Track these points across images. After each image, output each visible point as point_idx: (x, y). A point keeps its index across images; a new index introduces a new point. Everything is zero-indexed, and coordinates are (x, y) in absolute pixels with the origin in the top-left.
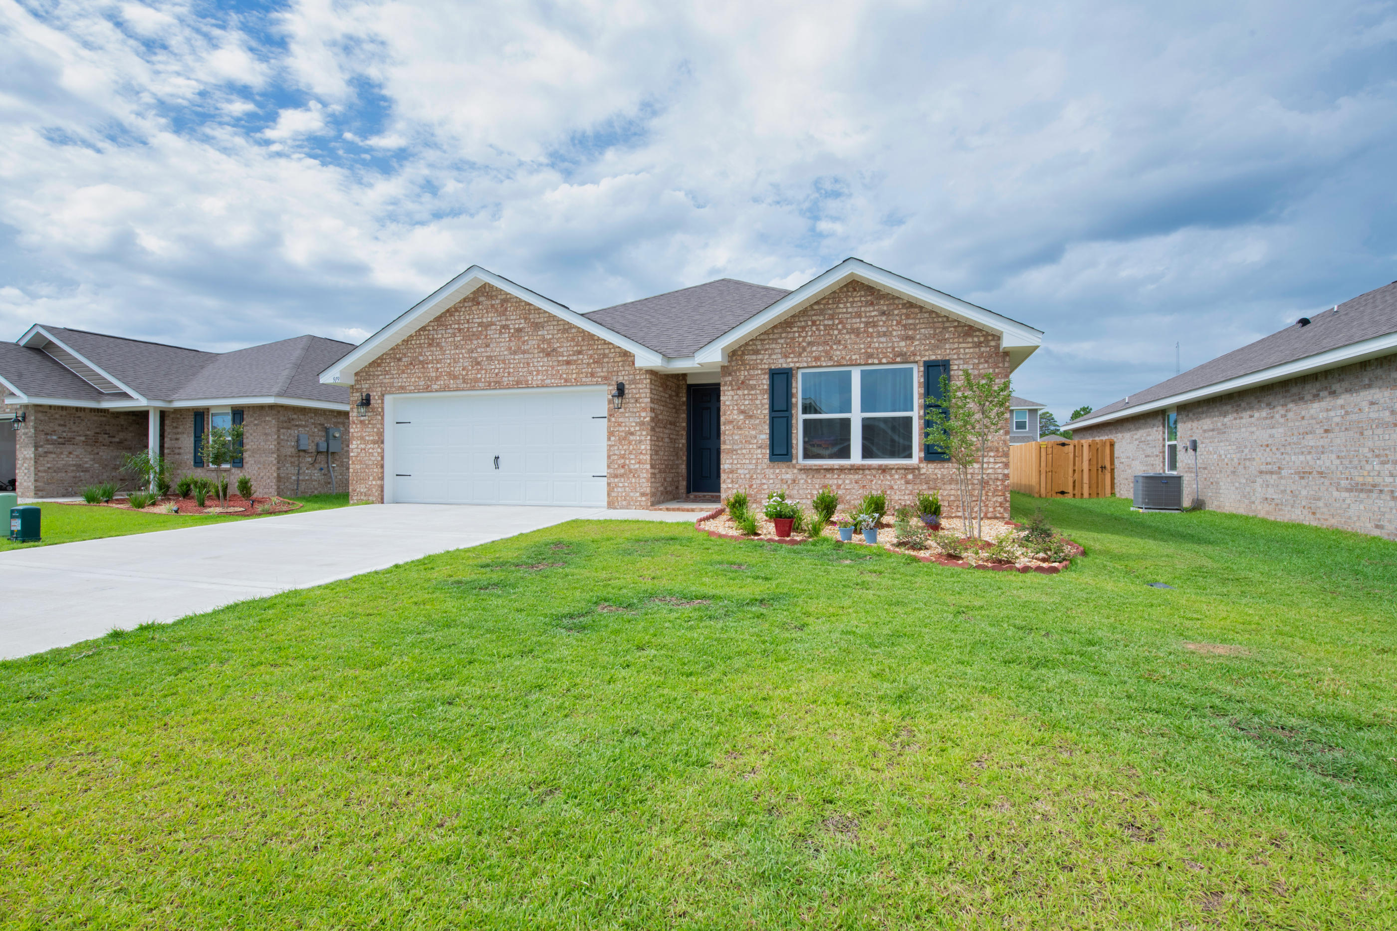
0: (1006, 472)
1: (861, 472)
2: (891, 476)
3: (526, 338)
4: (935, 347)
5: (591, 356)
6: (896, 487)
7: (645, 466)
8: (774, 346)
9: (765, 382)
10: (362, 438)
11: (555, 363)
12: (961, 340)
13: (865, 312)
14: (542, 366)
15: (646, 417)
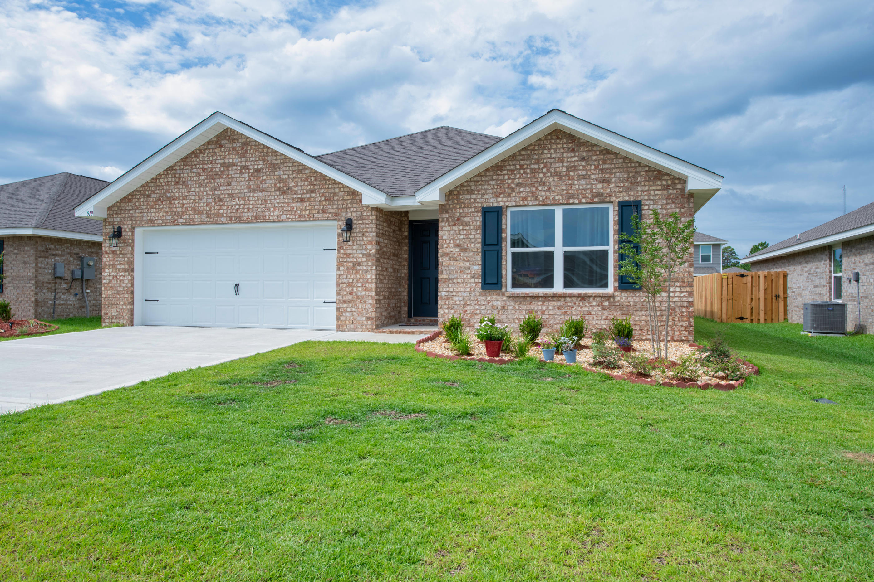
0: (690, 300)
1: (563, 299)
2: (589, 303)
3: (264, 178)
4: (628, 190)
5: (323, 195)
6: (593, 313)
7: (371, 293)
8: (486, 187)
9: (478, 219)
10: (114, 267)
11: (291, 201)
12: (651, 183)
13: (567, 157)
14: (278, 203)
15: (372, 249)
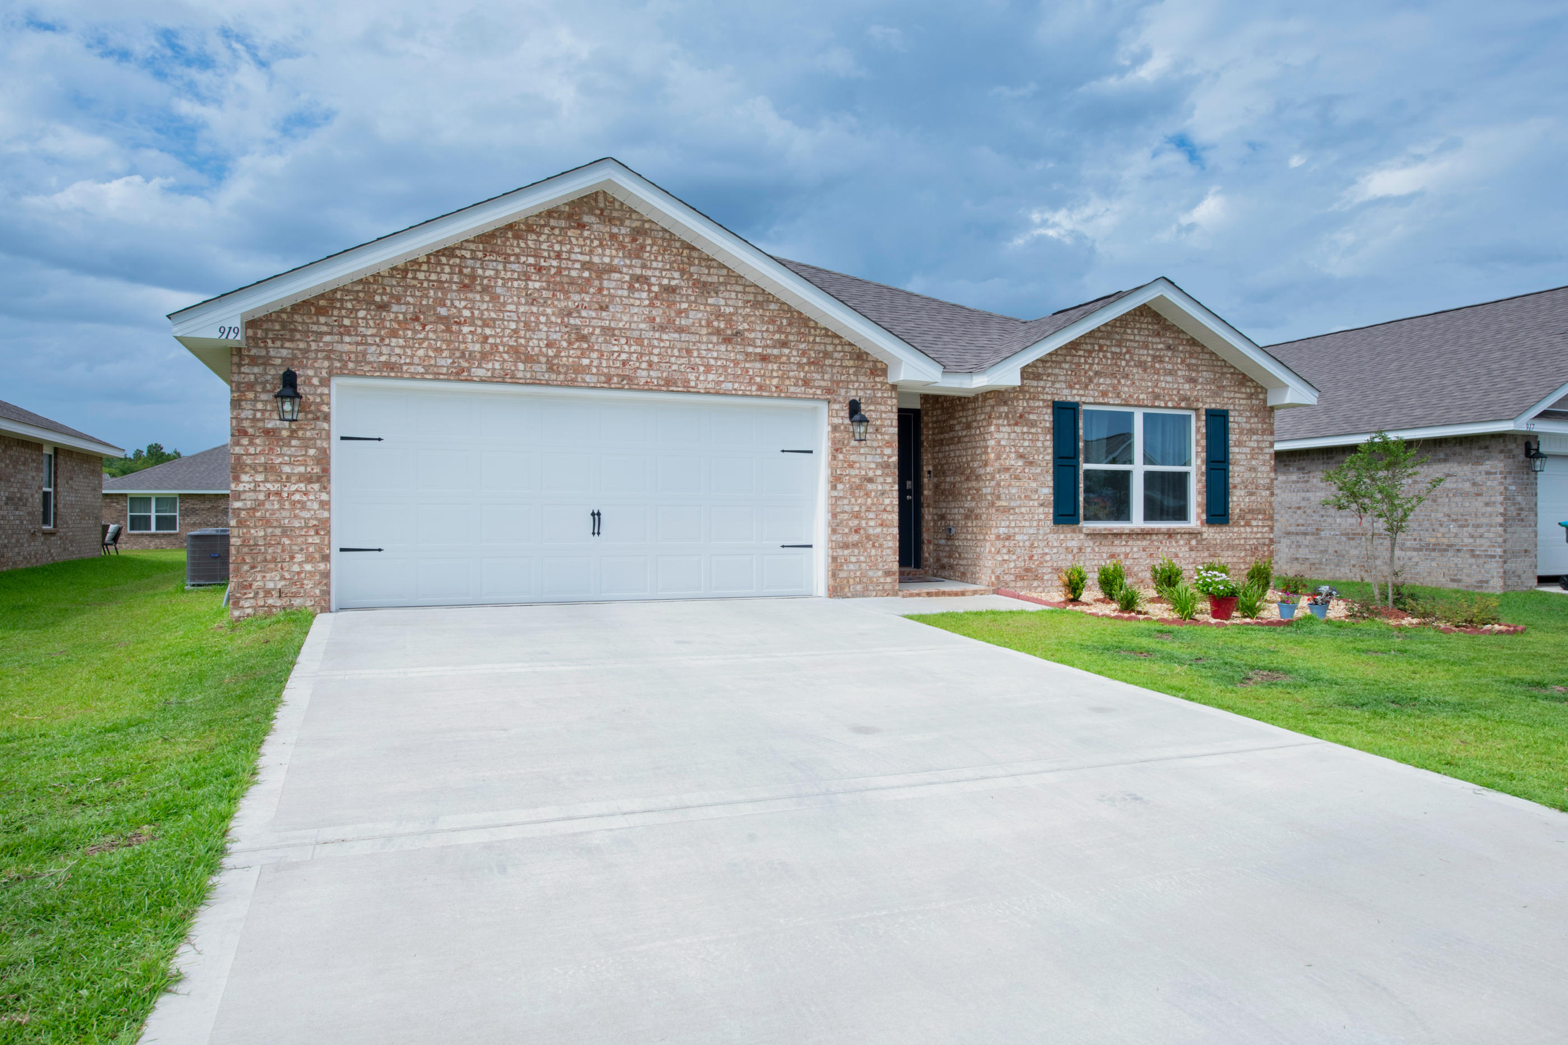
1: (1148, 537)
2: (1177, 542)
4: (1215, 394)
5: (804, 353)
6: (1181, 555)
8: (1057, 371)
9: (1047, 417)
11: (741, 357)
12: (1236, 389)
13: (1153, 343)
14: (716, 359)
15: (892, 455)
